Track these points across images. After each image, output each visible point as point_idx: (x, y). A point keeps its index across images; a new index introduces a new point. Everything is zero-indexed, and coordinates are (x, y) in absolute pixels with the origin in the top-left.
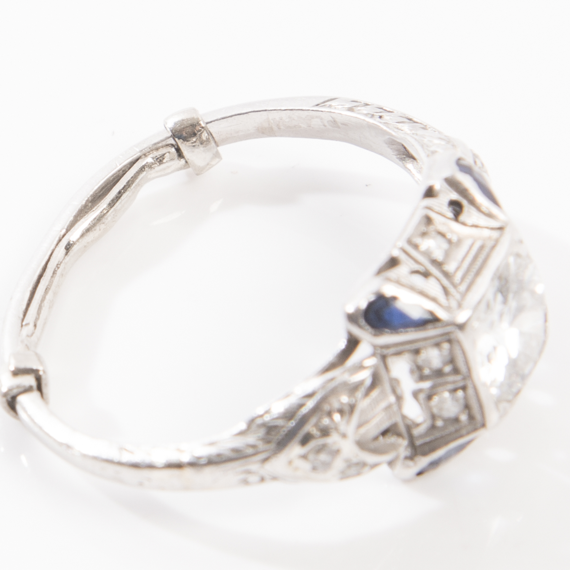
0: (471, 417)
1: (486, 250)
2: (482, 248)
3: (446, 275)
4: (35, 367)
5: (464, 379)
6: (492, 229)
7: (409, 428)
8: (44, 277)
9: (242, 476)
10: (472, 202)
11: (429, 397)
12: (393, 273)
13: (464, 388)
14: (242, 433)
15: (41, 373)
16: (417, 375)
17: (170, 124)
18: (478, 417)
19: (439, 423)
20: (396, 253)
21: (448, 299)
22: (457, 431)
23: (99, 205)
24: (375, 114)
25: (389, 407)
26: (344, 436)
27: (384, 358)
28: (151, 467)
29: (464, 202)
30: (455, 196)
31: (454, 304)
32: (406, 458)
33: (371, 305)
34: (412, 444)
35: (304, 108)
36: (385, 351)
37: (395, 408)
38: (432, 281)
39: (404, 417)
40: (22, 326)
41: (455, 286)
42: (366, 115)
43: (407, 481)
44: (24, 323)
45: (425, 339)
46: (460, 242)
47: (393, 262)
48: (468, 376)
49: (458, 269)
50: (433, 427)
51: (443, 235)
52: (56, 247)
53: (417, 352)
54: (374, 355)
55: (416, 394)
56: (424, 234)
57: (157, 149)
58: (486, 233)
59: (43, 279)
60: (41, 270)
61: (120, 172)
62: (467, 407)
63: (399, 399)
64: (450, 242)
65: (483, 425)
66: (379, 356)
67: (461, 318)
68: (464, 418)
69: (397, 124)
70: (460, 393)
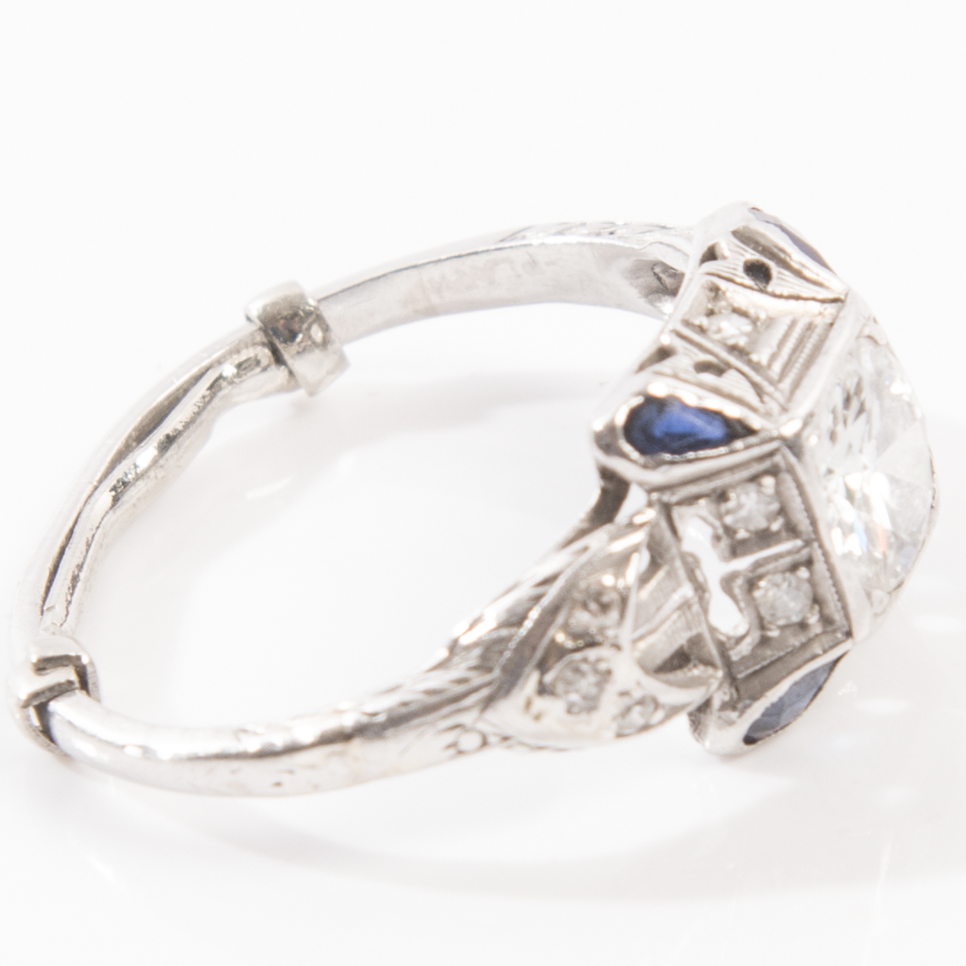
0: (826, 620)
1: (818, 331)
2: (810, 327)
3: (756, 367)
4: (73, 654)
5: (808, 543)
6: (823, 301)
7: (723, 648)
8: (71, 544)
9: (450, 737)
10: (784, 264)
11: (752, 585)
12: (666, 366)
13: (809, 563)
14: (442, 665)
15: (85, 660)
16: (725, 542)
17: (255, 311)
18: (838, 617)
19: (774, 633)
20: (667, 340)
21: (762, 401)
22: (804, 646)
23: (151, 438)
24: (602, 231)
25: (685, 606)
26: (617, 647)
27: (667, 509)
28: (293, 749)
29: (771, 264)
30: (752, 256)
31: (774, 407)
32: (725, 706)
33: (634, 415)
34: (732, 678)
35: (480, 249)
36: (667, 497)
37: (696, 608)
38: (731, 375)
39: (713, 630)
40: (42, 612)
41: (771, 382)
42: (589, 235)
43: (730, 757)
44: (45, 608)
45: (732, 469)
46: (771, 322)
47: (663, 354)
48: (814, 538)
49: (773, 357)
50: (764, 641)
51: (744, 314)
52: (84, 505)
53: (721, 496)
54: (650, 504)
55: (727, 583)
56: (711, 313)
57: (238, 351)
58: (815, 307)
59: (69, 548)
60: (64, 540)
61: (179, 392)
62: (817, 600)
63: (700, 589)
64: (754, 321)
65: (849, 634)
66: (657, 507)
67: (789, 429)
68: (813, 619)
69: (641, 235)
70: (803, 573)
